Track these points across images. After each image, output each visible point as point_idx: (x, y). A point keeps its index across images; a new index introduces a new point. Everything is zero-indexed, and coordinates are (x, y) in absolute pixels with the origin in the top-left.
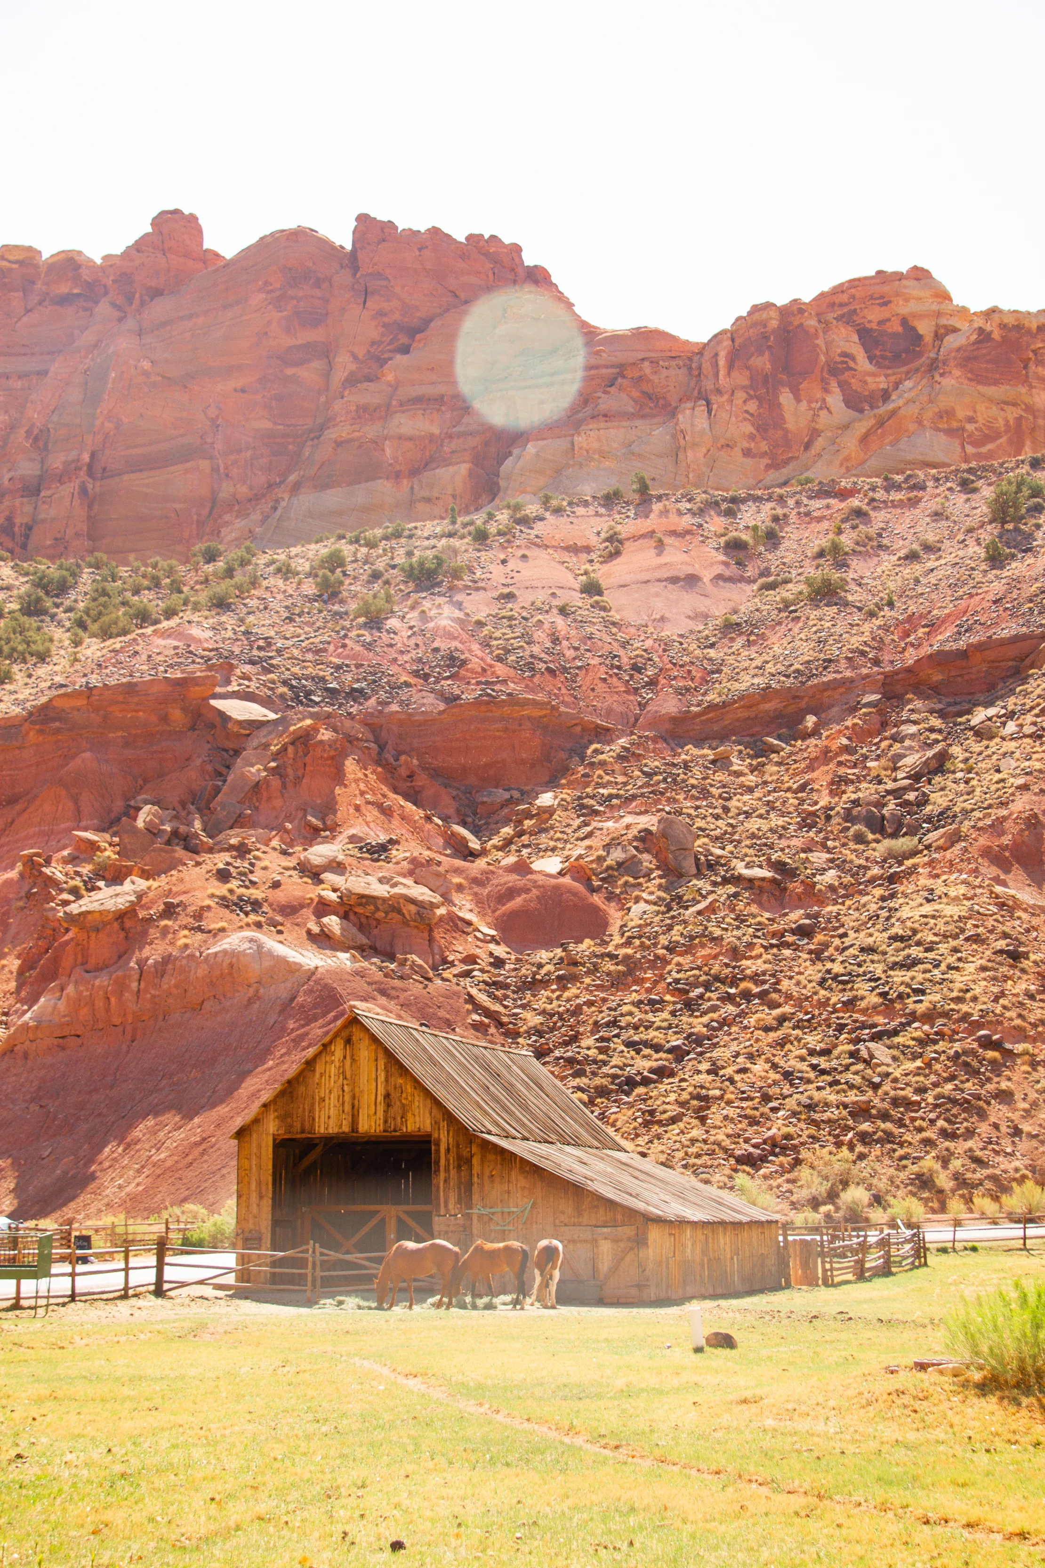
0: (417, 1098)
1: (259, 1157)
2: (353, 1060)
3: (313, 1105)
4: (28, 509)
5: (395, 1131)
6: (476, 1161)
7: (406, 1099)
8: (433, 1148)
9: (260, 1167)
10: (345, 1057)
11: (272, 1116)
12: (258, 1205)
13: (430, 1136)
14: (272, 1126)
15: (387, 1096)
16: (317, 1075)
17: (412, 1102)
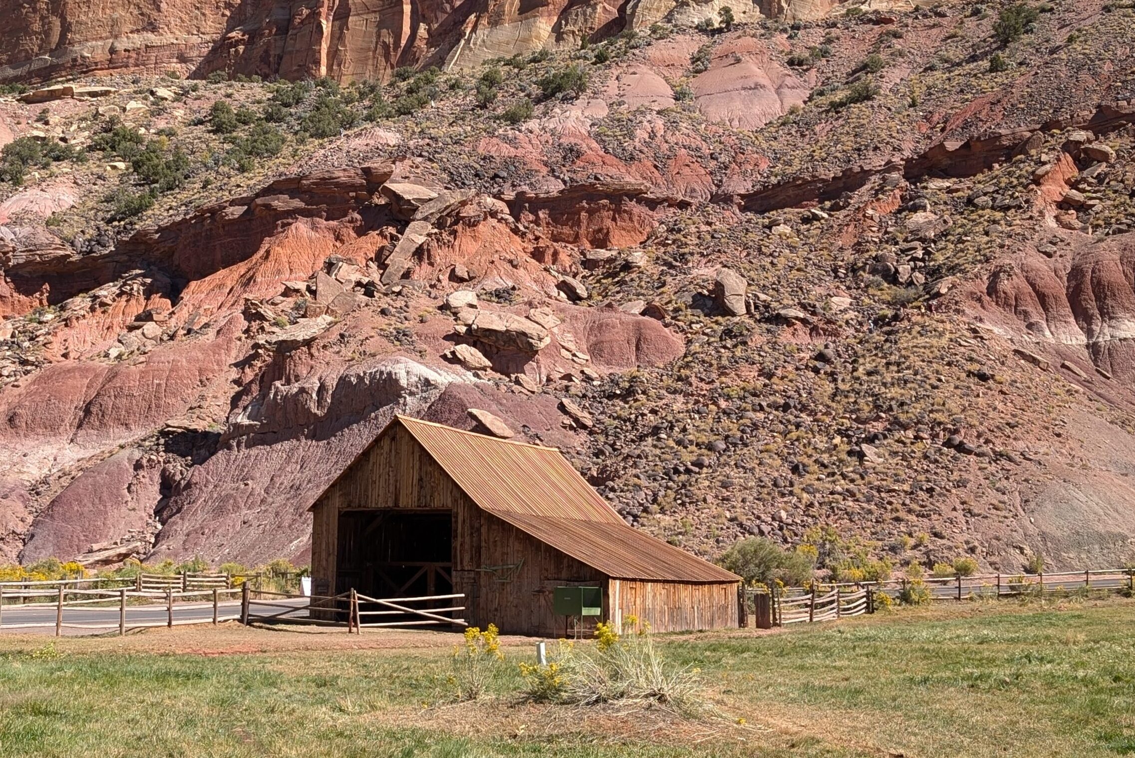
0: (442, 482)
1: (328, 525)
2: (397, 453)
3: (367, 486)
4: (280, 43)
5: (425, 506)
6: (484, 530)
7: (434, 482)
8: (453, 519)
9: (328, 531)
10: (391, 451)
11: (338, 495)
12: (327, 560)
13: (451, 510)
14: (337, 502)
15: (421, 480)
16: (371, 463)
17: (438, 484)
